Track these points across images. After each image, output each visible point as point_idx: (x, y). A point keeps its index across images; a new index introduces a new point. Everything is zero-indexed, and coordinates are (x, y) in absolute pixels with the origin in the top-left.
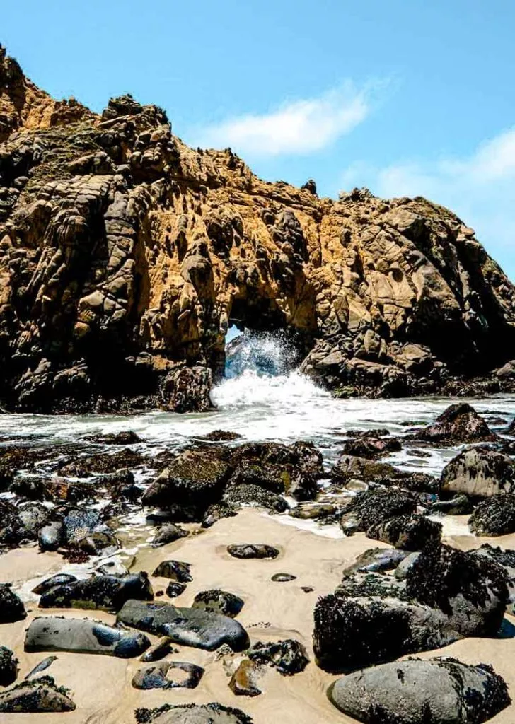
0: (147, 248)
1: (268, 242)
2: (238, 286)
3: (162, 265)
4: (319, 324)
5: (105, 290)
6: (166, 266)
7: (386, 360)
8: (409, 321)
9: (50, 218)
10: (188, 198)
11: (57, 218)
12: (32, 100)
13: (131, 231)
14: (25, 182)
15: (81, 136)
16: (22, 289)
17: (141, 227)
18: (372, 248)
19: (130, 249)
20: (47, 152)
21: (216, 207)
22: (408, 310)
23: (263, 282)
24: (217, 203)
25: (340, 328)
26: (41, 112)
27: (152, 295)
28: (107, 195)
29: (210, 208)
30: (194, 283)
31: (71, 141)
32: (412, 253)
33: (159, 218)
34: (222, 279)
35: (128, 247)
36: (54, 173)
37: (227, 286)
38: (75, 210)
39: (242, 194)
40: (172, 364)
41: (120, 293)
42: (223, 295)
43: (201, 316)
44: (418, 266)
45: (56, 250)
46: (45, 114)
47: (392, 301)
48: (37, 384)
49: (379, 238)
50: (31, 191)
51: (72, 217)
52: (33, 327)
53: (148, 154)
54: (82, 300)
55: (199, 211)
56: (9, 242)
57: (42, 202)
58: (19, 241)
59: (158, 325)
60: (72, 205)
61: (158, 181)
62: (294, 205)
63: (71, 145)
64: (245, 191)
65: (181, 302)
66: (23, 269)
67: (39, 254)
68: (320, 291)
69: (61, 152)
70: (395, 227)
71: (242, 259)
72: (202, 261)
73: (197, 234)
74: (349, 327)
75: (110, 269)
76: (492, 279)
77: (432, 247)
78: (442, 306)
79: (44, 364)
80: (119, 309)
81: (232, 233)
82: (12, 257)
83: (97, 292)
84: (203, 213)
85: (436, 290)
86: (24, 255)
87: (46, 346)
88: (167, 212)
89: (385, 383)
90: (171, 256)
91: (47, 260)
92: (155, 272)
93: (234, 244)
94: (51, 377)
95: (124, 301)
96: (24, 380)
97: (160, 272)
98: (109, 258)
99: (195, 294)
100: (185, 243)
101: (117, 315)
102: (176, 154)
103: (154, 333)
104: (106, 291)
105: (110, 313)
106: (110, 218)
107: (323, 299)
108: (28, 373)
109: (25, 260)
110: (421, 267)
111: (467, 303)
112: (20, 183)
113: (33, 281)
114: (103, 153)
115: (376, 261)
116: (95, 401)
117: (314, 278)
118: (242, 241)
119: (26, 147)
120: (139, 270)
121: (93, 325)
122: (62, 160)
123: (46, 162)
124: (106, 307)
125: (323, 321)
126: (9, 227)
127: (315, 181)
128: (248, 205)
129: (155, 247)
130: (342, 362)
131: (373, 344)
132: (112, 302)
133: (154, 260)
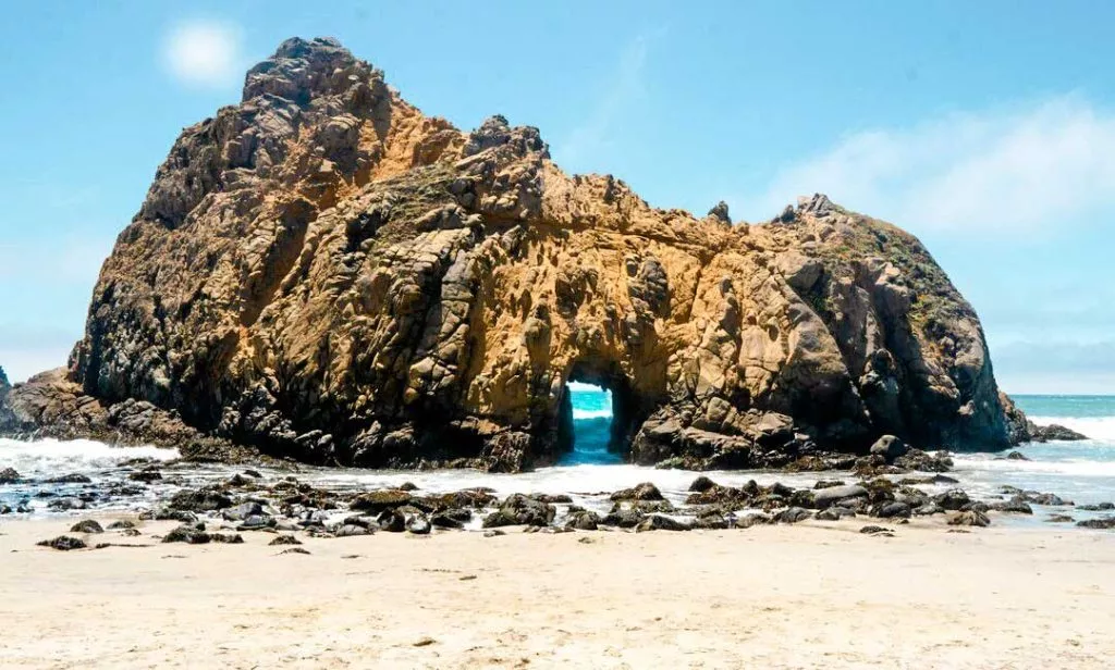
0: (488, 309)
1: (622, 297)
2: (579, 348)
3: (503, 326)
4: (668, 388)
5: (435, 357)
6: (508, 326)
7: (730, 430)
8: (774, 386)
9: (389, 286)
10: (546, 245)
11: (393, 287)
12: (398, 123)
13: (469, 294)
14: (371, 245)
15: (432, 185)
16: (361, 356)
17: (482, 286)
18: (758, 298)
19: (465, 315)
20: (396, 208)
21: (576, 255)
22: (774, 374)
23: (607, 343)
24: (578, 250)
25: (687, 394)
26: (407, 137)
27: (487, 358)
28: (448, 256)
29: (568, 257)
30: (528, 347)
31: (422, 192)
32: (792, 306)
33: (506, 273)
34: (561, 341)
35: (463, 311)
36: (400, 232)
37: (566, 349)
38: (411, 279)
39: (612, 236)
40: (498, 429)
41: (450, 359)
42: (559, 358)
43: (530, 382)
44: (796, 323)
45: (391, 319)
46: (412, 140)
47: (760, 364)
48: (368, 445)
49: (766, 286)
50: (377, 255)
51: (408, 286)
52: (368, 392)
53: (504, 200)
54: (413, 367)
55: (555, 262)
56: (352, 310)
57: (383, 269)
58: (361, 308)
59: (488, 390)
60: (409, 273)
61: (511, 230)
62: (677, 244)
63: (422, 197)
64: (618, 231)
65: (511, 367)
66: (363, 336)
67: (377, 322)
68: (674, 352)
69: (410, 207)
70: (782, 274)
71: (590, 317)
72: (536, 325)
73: (544, 291)
74: (697, 393)
75: (442, 335)
76: (934, 329)
77: (827, 297)
78: (819, 370)
79: (376, 425)
80: (448, 375)
81: (584, 287)
82: (353, 326)
83: (428, 358)
84: (560, 263)
85: (814, 351)
86: (364, 323)
87: (380, 409)
88: (517, 264)
89: (716, 455)
90: (515, 316)
91: (384, 328)
92: (493, 334)
93: (585, 301)
94: (381, 438)
95: (454, 367)
96: (359, 439)
97: (500, 334)
98: (442, 324)
99: (528, 358)
100: (530, 302)
101: (445, 381)
102: (538, 195)
103: (484, 397)
104: (437, 358)
105: (439, 379)
106: (447, 283)
107: (676, 361)
108: (363, 433)
109: (365, 328)
110: (801, 324)
111: (869, 364)
112: (366, 246)
113: (370, 349)
114: (452, 205)
115: (759, 312)
116: (419, 461)
117: (669, 337)
118: (594, 297)
119: (374, 206)
120: (474, 334)
121: (421, 390)
122: (409, 217)
123: (394, 220)
124: (435, 374)
125: (672, 385)
126: (352, 295)
127: (726, 202)
128: (616, 249)
129: (498, 307)
130: (677, 432)
131: (717, 413)
132: (442, 368)
133: (494, 321)
